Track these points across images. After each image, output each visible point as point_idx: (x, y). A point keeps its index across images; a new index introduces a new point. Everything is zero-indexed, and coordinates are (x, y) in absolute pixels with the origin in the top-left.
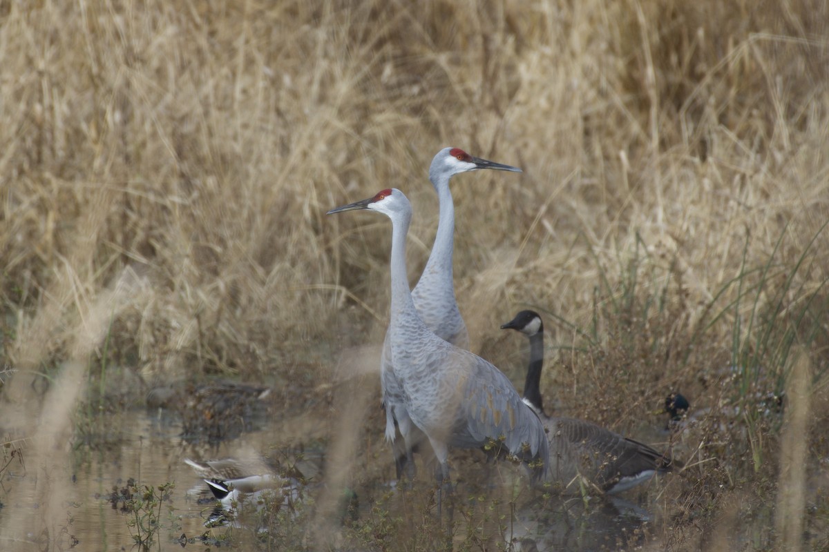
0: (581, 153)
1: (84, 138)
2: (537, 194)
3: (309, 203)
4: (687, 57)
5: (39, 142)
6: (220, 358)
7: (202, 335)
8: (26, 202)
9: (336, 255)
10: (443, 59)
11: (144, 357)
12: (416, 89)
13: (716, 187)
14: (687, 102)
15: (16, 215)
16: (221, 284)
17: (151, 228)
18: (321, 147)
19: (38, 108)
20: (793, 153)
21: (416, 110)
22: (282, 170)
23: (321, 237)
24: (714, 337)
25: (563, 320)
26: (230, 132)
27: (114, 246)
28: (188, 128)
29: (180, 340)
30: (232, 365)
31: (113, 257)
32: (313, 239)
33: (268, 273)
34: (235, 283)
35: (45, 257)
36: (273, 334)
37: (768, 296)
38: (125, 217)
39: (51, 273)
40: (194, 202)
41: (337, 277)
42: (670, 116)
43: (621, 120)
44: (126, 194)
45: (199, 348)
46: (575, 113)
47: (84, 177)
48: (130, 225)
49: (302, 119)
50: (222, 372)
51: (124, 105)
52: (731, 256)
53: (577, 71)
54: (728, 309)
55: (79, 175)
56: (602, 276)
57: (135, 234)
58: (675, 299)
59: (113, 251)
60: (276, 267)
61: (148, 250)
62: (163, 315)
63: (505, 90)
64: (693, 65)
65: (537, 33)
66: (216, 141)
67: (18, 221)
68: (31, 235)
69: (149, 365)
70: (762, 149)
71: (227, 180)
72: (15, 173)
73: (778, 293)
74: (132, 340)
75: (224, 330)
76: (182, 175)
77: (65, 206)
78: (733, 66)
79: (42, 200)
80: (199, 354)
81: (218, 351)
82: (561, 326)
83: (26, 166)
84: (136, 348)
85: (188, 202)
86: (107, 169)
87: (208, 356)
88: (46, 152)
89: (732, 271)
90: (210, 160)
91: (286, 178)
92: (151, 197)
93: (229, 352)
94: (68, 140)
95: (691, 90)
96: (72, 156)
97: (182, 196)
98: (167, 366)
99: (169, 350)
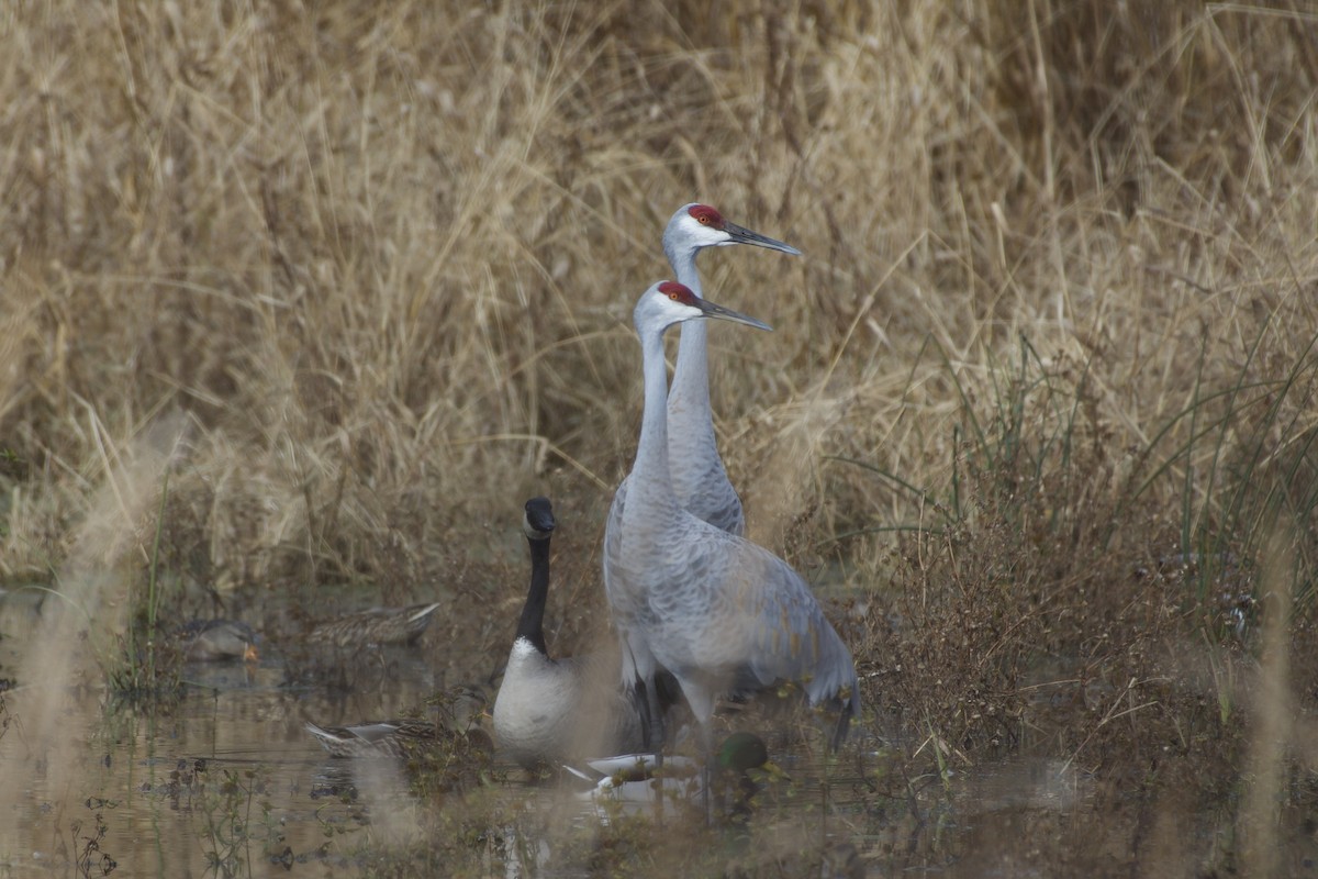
0: (928, 207)
1: (116, 202)
2: (857, 275)
3: (484, 302)
4: (1101, 46)
5: (40, 210)
6: (345, 558)
7: (313, 521)
8: (21, 310)
9: (531, 384)
10: (701, 59)
11: (219, 561)
12: (655, 111)
13: (1152, 257)
14: (1101, 122)
16: (343, 436)
17: (227, 348)
18: (504, 208)
19: (37, 155)
20: (1278, 199)
21: (659, 146)
22: (440, 248)
23: (505, 356)
24: (1153, 504)
25: (903, 484)
26: (354, 189)
27: (167, 379)
28: (284, 183)
29: (278, 530)
30: (363, 568)
31: (165, 398)
32: (492, 360)
33: (419, 417)
35: (53, 401)
36: (430, 518)
37: (1238, 435)
38: (184, 331)
39: (65, 425)
40: (299, 303)
41: (533, 423)
42: (1076, 147)
43: (995, 156)
44: (184, 292)
45: (310, 538)
46: (917, 143)
47: (116, 268)
48: (192, 343)
49: (471, 163)
50: (348, 580)
51: (179, 148)
52: (1178, 371)
53: (923, 72)
54: (1175, 459)
55: (106, 263)
56: (965, 409)
57: (201, 358)
58: (1087, 444)
59: (165, 387)
60: (432, 408)
61: (223, 384)
62: (250, 489)
63: (802, 108)
64: (1111, 59)
65: (853, 14)
66: (332, 203)
67: (9, 342)
68: (32, 363)
69: (227, 574)
70: (1227, 192)
71: (350, 268)
73: (1256, 429)
74: (199, 532)
75: (351, 511)
76: (278, 260)
77: (85, 315)
79: (47, 306)
80: (309, 552)
82: (899, 493)
83: (20, 249)
84: (204, 546)
85: (286, 303)
86: (153, 252)
87: (325, 556)
88: (54, 227)
89: (1179, 395)
90: (322, 234)
91: (447, 260)
92: (227, 296)
93: (358, 549)
94: (89, 207)
95: (1107, 100)
96: (94, 233)
97: (276, 295)
98: (258, 571)
99: (260, 548)
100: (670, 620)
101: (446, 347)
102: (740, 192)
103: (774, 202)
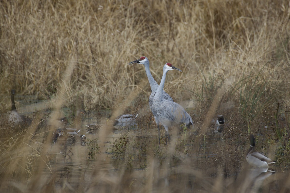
1: (66, 49)
2: (184, 60)
3: (126, 65)
4: (222, 24)
5: (55, 50)
6: (105, 105)
7: (100, 99)
8: (52, 66)
9: (133, 78)
10: (158, 26)
11: (85, 106)
13: (233, 57)
14: (222, 36)
15: (49, 70)
16: (105, 86)
17: (85, 72)
18: (129, 50)
19: (54, 41)
20: (251, 48)
21: (153, 40)
22: (119, 56)
23: (129, 74)
28: (93, 46)
29: (94, 101)
30: (108, 107)
31: (75, 80)
32: (127, 74)
33: (116, 83)
34: (107, 85)
35: (57, 81)
37: (246, 85)
38: (78, 69)
39: (59, 84)
40: (96, 65)
42: (218, 39)
43: (205, 41)
44: (78, 63)
45: (100, 102)
46: (193, 40)
47: (67, 59)
48: (80, 71)
49: (123, 43)
50: (105, 109)
51: (77, 41)
52: (237, 75)
53: (193, 28)
55: (65, 59)
57: (81, 74)
59: (75, 78)
60: (119, 82)
61: (84, 78)
62: (90, 95)
63: (175, 33)
64: (223, 26)
66: (101, 49)
67: (50, 71)
68: (53, 75)
69: (87, 108)
70: (243, 47)
71: (105, 59)
72: (48, 59)
73: (250, 84)
74: (82, 101)
75: (106, 98)
76: (93, 58)
77: (62, 67)
78: (235, 25)
79: (56, 65)
80: (100, 104)
81: (104, 103)
82: (193, 94)
83: (51, 57)
84: (83, 103)
85: (95, 65)
87: (102, 105)
88: (56, 53)
89: (237, 79)
90: (100, 54)
91: (120, 58)
92: (85, 64)
93: (107, 104)
94: (62, 50)
95: (223, 32)
96: (63, 54)
97: (93, 64)
98: (91, 107)
99: (92, 104)
100: (160, 116)
101: (120, 72)
102: (165, 47)
103: (171, 48)
